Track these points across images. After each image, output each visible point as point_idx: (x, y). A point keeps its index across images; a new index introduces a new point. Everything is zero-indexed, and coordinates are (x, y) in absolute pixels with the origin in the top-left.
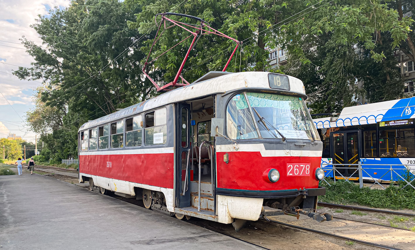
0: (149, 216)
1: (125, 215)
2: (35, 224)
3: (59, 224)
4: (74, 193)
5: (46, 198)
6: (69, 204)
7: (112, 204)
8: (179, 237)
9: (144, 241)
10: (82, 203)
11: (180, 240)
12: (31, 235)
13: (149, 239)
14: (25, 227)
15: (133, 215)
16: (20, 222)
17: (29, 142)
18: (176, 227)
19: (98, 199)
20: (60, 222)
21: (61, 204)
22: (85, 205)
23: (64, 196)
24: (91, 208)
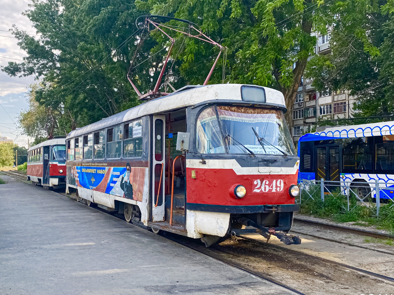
0: (165, 246)
1: (133, 244)
2: (22, 251)
3: (52, 253)
4: (71, 210)
5: (38, 215)
6: (65, 224)
7: (116, 227)
8: (210, 284)
9: (163, 287)
10: (80, 224)
11: (213, 290)
12: (16, 268)
13: (170, 285)
14: (10, 256)
15: (144, 244)
16: (5, 248)
17: (21, 147)
18: (203, 267)
19: (99, 219)
20: (53, 250)
21: (55, 224)
22: (84, 226)
23: (58, 213)
24: (92, 232)
